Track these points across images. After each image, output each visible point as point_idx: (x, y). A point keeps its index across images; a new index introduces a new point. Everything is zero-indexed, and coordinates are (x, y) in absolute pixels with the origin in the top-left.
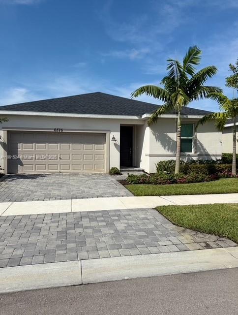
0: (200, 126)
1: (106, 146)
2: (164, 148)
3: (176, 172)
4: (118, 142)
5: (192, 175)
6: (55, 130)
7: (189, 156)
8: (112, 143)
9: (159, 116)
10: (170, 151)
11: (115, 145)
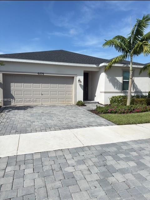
1: (74, 85)
2: (114, 88)
4: (82, 83)
6: (38, 73)
8: (78, 84)
11: (80, 85)
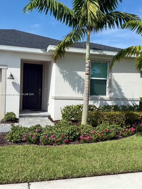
0: (116, 62)
1: (1, 84)
2: (73, 90)
3: (84, 122)
4: (18, 81)
5: (102, 127)
7: (102, 100)
8: (9, 81)
9: (66, 50)
10: (80, 93)
11: (14, 84)
